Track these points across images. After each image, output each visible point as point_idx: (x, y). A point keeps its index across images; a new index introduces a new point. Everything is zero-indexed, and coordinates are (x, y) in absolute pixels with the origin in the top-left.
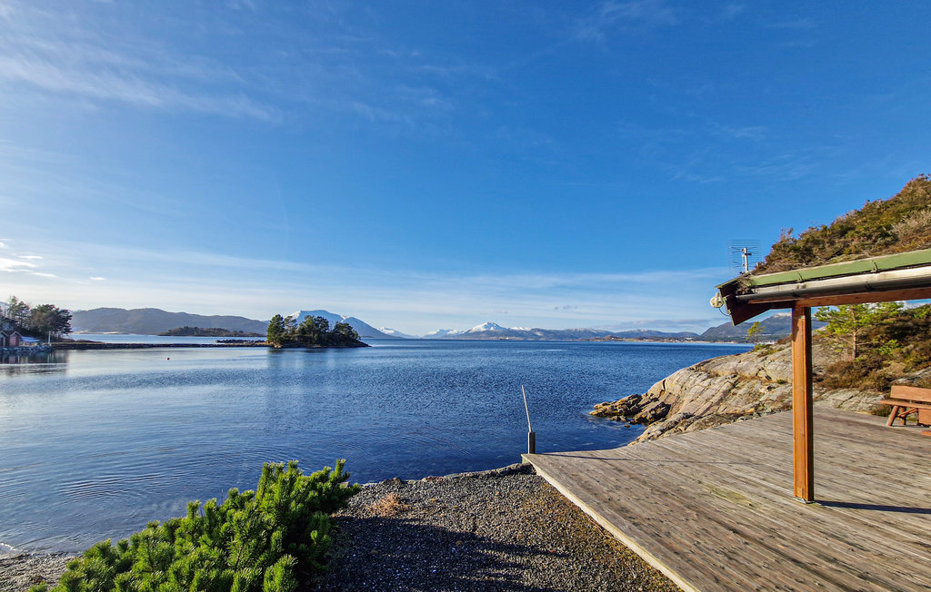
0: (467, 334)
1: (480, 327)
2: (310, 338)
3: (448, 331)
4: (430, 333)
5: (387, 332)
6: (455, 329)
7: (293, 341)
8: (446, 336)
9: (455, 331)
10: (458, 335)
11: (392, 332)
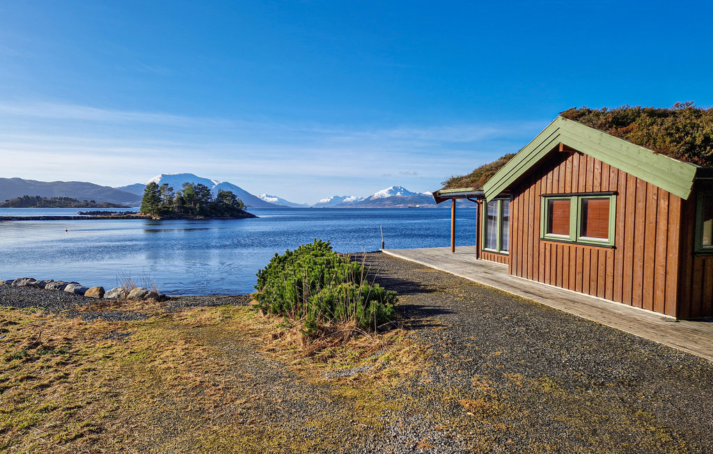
0: (368, 201)
1: (384, 193)
2: (191, 209)
3: (345, 197)
4: (322, 201)
5: (269, 200)
6: (353, 195)
7: (173, 212)
8: (342, 204)
9: (353, 198)
10: (356, 202)
11: (275, 199)
